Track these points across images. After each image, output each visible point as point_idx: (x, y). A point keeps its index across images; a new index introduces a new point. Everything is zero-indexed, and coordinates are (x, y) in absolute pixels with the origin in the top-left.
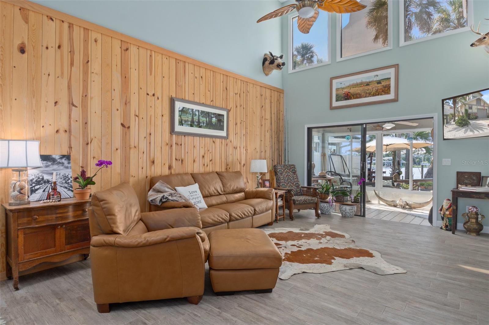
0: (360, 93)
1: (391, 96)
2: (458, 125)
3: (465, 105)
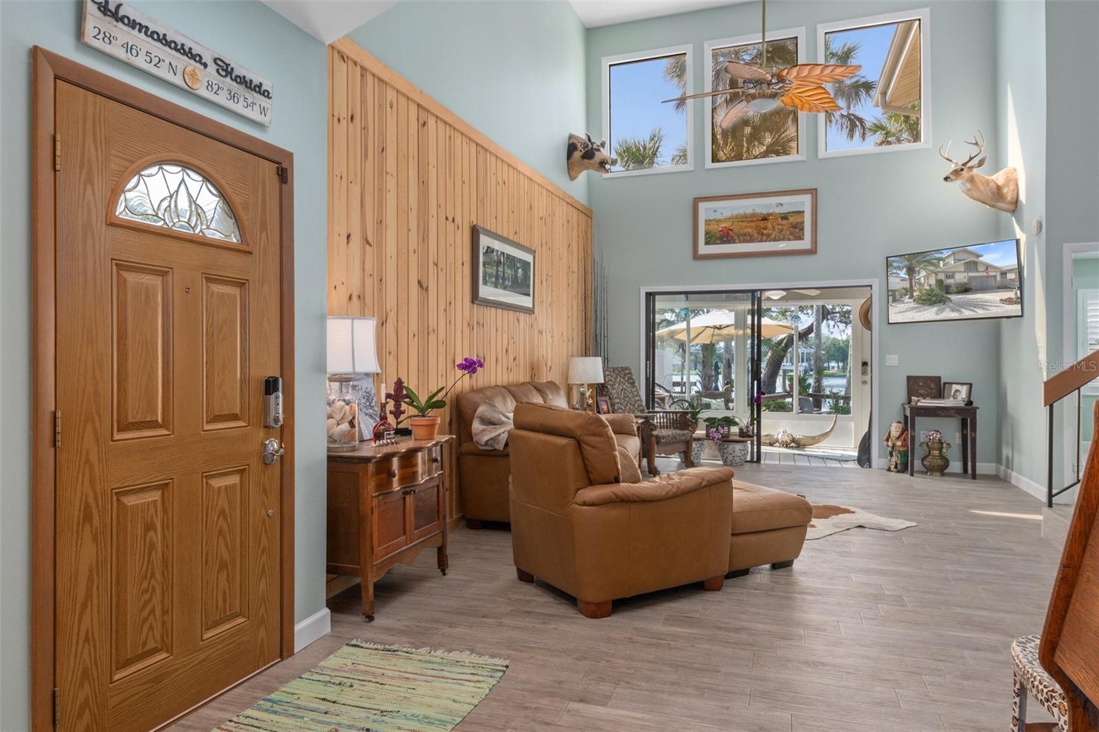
0: (751, 233)
1: (805, 244)
2: (919, 304)
3: (936, 274)
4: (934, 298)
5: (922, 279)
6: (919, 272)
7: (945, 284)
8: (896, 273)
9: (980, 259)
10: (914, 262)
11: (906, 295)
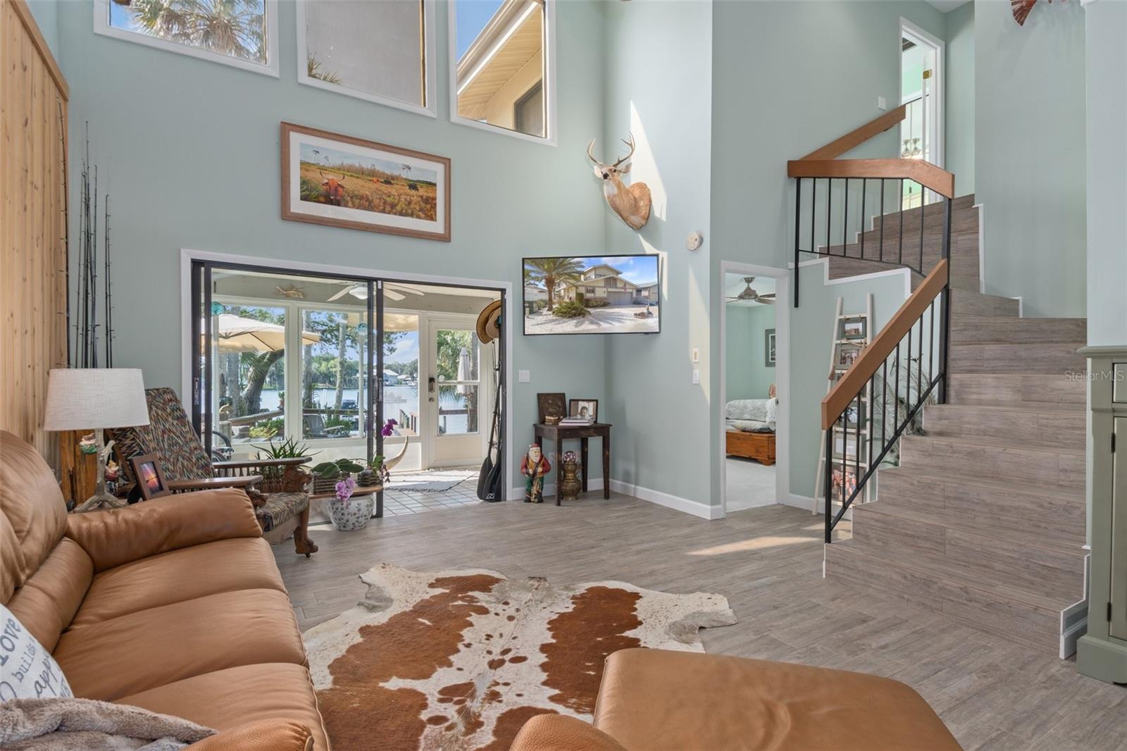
0: (370, 198)
1: (437, 227)
2: (559, 316)
3: (577, 287)
4: (573, 311)
5: (562, 292)
6: (559, 285)
7: (585, 297)
8: (534, 284)
9: (620, 276)
10: (554, 273)
11: (544, 307)
